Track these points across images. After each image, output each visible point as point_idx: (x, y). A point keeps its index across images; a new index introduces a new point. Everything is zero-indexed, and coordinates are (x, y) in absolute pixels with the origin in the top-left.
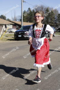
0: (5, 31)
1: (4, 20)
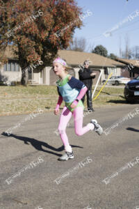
0: (104, 81)
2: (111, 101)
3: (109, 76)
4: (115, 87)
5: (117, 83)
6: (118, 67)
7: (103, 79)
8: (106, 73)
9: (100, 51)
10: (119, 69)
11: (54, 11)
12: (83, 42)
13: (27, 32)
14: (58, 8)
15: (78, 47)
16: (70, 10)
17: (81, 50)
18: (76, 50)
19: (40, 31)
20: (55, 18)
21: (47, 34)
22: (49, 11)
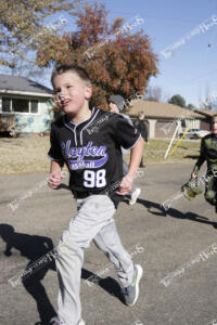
0: (181, 135)
1: (179, 108)
2: (189, 157)
3: (187, 129)
4: (193, 141)
5: (196, 137)
6: (197, 118)
7: (180, 131)
8: (183, 125)
9: (177, 101)
10: (198, 122)
11: (128, 57)
12: (158, 91)
13: (98, 81)
14: (132, 55)
15: (153, 96)
16: (145, 57)
17: (156, 100)
18: (151, 99)
19: (112, 79)
20: (129, 65)
21: (119, 83)
22: (122, 58)
